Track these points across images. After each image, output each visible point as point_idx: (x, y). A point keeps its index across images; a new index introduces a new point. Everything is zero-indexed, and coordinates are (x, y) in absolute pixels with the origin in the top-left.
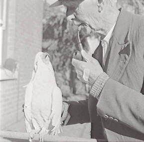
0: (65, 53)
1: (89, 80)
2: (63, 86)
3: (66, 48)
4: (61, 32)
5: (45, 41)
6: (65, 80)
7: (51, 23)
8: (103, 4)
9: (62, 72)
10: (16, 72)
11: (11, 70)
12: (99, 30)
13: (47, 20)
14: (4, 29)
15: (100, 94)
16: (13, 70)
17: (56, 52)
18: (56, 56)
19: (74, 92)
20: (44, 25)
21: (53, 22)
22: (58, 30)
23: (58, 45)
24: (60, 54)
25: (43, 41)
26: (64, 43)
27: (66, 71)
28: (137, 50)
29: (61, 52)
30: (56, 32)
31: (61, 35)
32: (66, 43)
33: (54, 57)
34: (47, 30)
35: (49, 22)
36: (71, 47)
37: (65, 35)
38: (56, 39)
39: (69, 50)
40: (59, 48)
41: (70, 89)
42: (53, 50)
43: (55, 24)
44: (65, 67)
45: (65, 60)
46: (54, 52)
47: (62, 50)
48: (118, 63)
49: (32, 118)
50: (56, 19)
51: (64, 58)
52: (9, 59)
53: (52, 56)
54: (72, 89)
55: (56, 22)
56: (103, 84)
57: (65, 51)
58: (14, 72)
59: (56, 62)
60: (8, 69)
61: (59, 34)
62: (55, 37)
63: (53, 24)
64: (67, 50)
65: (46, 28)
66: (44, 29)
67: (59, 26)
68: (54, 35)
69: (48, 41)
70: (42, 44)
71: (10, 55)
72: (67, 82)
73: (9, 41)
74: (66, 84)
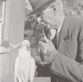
0: (37, 37)
1: (47, 53)
2: (36, 57)
3: (38, 34)
4: (35, 25)
5: (26, 30)
6: (38, 53)
7: (29, 20)
8: (57, 11)
9: (36, 48)
10: (9, 49)
11: (6, 47)
12: (55, 26)
13: (27, 18)
14: (3, 24)
15: (53, 61)
16: (8, 47)
17: (32, 37)
18: (32, 39)
19: (43, 60)
20: (25, 21)
21: (31, 19)
22: (33, 24)
23: (34, 33)
24: (34, 38)
25: (25, 30)
26: (37, 32)
27: (38, 47)
28: (74, 37)
29: (35, 37)
30: (32, 25)
31: (35, 27)
32: (38, 31)
33: (31, 39)
34: (27, 24)
35: (28, 20)
36: (41, 34)
37: (37, 27)
38: (32, 29)
39: (40, 36)
40: (34, 34)
41: (41, 58)
42: (31, 35)
43: (32, 21)
44: (37, 45)
45: (37, 41)
46: (31, 37)
47: (36, 36)
48: (64, 44)
49: (18, 76)
50: (32, 18)
51: (37, 40)
52: (5, 41)
53: (30, 39)
54: (42, 58)
55: (32, 19)
56: (55, 56)
57: (37, 36)
58: (8, 49)
59: (33, 42)
60: (4, 47)
61: (34, 26)
62: (32, 28)
63: (31, 21)
64: (38, 35)
65: (26, 23)
66: (25, 24)
67: (34, 22)
68: (31, 27)
69: (28, 30)
70: (24, 32)
71: (6, 38)
72: (39, 54)
73: (5, 31)
74: (38, 55)
